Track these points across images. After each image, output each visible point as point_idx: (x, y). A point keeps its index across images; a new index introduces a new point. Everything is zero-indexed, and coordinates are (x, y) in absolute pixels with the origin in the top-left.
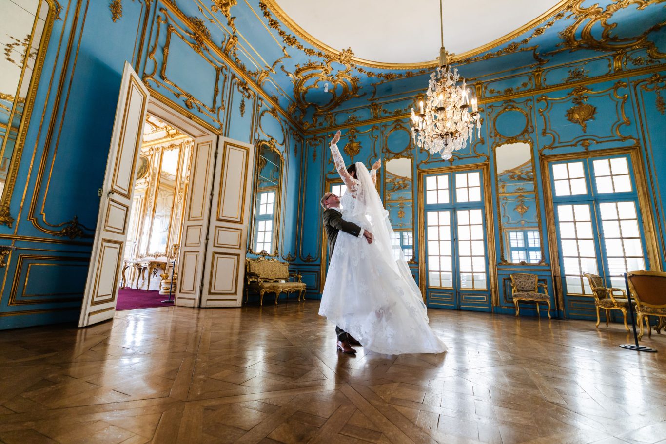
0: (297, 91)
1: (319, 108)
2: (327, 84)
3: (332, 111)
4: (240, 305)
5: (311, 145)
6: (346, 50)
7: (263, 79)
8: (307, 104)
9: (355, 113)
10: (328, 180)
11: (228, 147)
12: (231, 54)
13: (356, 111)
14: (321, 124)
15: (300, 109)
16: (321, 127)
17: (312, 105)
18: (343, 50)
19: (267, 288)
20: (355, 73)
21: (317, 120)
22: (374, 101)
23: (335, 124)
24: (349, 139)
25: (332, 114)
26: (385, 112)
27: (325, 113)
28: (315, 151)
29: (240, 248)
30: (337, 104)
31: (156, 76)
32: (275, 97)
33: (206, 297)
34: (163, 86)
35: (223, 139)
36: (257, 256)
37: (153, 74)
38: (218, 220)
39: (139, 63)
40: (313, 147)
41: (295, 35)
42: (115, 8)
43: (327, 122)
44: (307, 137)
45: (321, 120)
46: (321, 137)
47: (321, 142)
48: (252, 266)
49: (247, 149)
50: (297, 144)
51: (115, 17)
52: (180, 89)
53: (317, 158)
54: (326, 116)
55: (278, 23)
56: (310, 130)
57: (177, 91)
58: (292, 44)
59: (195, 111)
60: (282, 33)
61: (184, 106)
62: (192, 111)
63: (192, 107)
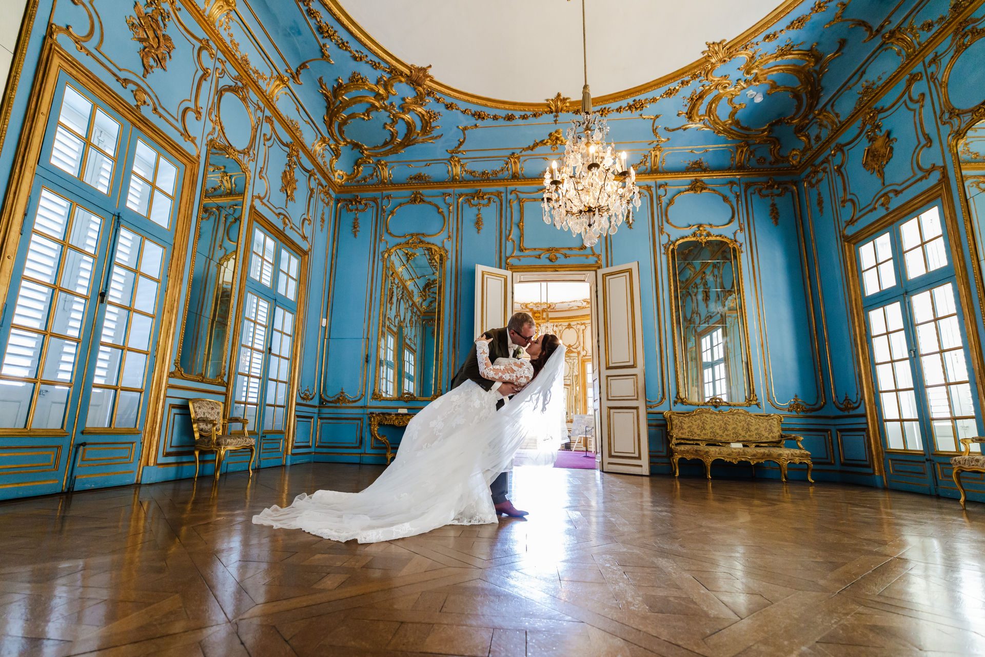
0: (725, 131)
1: (792, 119)
2: (751, 92)
3: (820, 106)
4: (648, 473)
5: (812, 186)
7: (657, 159)
8: (763, 131)
9: (865, 77)
10: (848, 239)
11: (627, 274)
13: (864, 72)
14: (818, 138)
16: (820, 143)
17: (772, 125)
18: (703, 53)
19: (682, 452)
20: (771, 47)
21: (808, 137)
22: (883, 31)
23: (841, 122)
24: (868, 136)
25: (822, 110)
27: (811, 117)
28: (819, 194)
29: (637, 400)
31: (516, 253)
32: (695, 163)
33: (607, 459)
34: (524, 257)
35: (600, 272)
36: (697, 407)
37: (513, 252)
38: (608, 368)
39: (501, 252)
40: (815, 189)
41: (633, 99)
42: (478, 223)
43: (826, 127)
44: (803, 175)
45: (814, 131)
46: (823, 162)
47: (824, 170)
48: (675, 422)
49: (630, 271)
50: (777, 200)
51: (479, 230)
52: (539, 249)
53: (824, 205)
54: (815, 120)
55: (605, 108)
56: (804, 160)
57: (537, 253)
58: (642, 107)
59: (561, 261)
60: (619, 110)
61: (548, 263)
62: (557, 263)
63: (557, 258)
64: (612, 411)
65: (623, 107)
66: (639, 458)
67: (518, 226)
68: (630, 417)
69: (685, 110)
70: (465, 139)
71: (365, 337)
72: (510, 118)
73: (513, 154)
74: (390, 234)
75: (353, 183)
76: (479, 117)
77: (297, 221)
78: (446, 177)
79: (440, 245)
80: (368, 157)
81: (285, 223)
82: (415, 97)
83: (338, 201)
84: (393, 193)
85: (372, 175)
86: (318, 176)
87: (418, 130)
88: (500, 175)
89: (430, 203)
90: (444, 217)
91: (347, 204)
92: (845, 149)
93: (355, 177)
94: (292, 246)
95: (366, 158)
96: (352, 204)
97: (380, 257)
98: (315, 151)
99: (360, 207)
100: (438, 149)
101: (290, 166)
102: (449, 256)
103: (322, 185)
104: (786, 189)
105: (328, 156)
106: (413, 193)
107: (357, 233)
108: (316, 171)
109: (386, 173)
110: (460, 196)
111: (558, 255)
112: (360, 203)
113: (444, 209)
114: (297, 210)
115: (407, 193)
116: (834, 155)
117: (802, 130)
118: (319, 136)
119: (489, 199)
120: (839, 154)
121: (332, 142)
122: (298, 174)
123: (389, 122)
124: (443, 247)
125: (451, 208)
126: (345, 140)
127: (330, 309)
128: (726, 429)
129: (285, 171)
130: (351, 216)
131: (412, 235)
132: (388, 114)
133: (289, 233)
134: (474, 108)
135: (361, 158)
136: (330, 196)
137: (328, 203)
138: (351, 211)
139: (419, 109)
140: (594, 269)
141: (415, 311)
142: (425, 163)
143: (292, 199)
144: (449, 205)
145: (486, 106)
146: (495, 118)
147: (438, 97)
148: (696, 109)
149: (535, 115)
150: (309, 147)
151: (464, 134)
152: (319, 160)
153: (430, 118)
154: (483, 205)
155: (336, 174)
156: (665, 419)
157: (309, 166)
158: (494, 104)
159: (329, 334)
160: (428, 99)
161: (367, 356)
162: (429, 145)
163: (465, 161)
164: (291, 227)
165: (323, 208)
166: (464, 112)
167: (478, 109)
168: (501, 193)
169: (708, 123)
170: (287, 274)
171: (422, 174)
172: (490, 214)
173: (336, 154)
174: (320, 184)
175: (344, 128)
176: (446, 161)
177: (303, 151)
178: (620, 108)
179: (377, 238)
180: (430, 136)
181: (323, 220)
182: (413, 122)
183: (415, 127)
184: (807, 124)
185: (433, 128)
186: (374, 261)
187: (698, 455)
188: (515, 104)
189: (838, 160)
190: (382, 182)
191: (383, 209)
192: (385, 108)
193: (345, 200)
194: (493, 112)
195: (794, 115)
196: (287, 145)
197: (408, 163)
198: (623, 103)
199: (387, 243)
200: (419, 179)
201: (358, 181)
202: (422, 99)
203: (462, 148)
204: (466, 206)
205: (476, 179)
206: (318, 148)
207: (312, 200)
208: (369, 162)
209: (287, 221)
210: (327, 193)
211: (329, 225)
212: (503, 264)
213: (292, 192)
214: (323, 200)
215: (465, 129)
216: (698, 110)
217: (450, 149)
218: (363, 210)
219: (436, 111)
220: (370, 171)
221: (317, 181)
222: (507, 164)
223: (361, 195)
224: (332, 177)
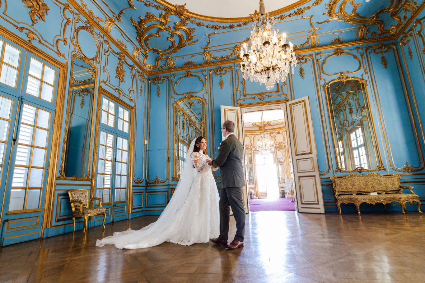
1: (389, 9)
4: (323, 212)
5: (404, 44)
8: (373, 18)
11: (303, 103)
14: (405, 17)
16: (407, 20)
17: (377, 14)
21: (399, 18)
27: (400, 6)
28: (409, 49)
29: (314, 171)
31: (242, 97)
32: (336, 39)
33: (300, 206)
34: (246, 99)
35: (288, 103)
36: (349, 173)
37: (240, 97)
38: (297, 155)
39: (234, 98)
40: (406, 46)
41: (297, 8)
42: (221, 84)
43: (409, 11)
44: (399, 40)
45: (402, 14)
46: (409, 31)
47: (411, 35)
48: (337, 182)
49: (304, 101)
50: (385, 55)
51: (222, 87)
52: (254, 94)
53: (412, 54)
54: (402, 8)
55: (282, 16)
56: (398, 31)
57: (253, 96)
58: (302, 12)
59: (267, 99)
60: (290, 15)
61: (259, 101)
62: (265, 100)
63: (264, 98)
64: (301, 178)
65: (292, 13)
66: (318, 204)
67: (242, 83)
68: (311, 181)
69: (327, 11)
70: (210, 41)
71: (167, 148)
72: (232, 27)
73: (236, 46)
74: (176, 94)
75: (156, 70)
76: (215, 28)
77: (126, 91)
78: (203, 61)
79: (202, 97)
80: (162, 56)
81: (119, 94)
82: (180, 22)
83: (149, 80)
84: (176, 73)
85: (165, 65)
86: (137, 68)
87: (185, 39)
88: (230, 58)
89: (195, 76)
90: (203, 82)
91: (153, 81)
92: (422, 21)
93: (157, 67)
94: (125, 105)
95: (161, 56)
96: (156, 81)
97: (172, 106)
98: (134, 56)
99: (160, 82)
100: (197, 47)
101: (120, 64)
102: (207, 103)
103: (139, 72)
104: (390, 48)
105: (142, 58)
106: (186, 72)
107: (160, 95)
108: (135, 65)
109: (172, 63)
110: (210, 71)
111: (265, 96)
112: (160, 79)
113: (203, 79)
114: (126, 86)
115: (183, 72)
116: (416, 26)
117: (395, 15)
118: (135, 48)
119: (226, 71)
120: (419, 25)
121: (142, 50)
122: (125, 67)
123: (169, 36)
124: (204, 98)
125: (206, 77)
126: (149, 48)
127: (148, 135)
128: (367, 185)
129: (118, 67)
130: (156, 86)
131: (187, 93)
132: (168, 32)
133: (122, 98)
134: (212, 24)
135: (158, 57)
136: (145, 77)
137: (144, 81)
138: (156, 84)
139: (184, 28)
140: (285, 102)
141: (197, 131)
142: (191, 56)
143: (123, 81)
144: (205, 76)
145: (218, 22)
146: (224, 28)
147: (192, 20)
148: (333, 9)
149: (245, 24)
150: (131, 54)
151: (209, 38)
152: (137, 60)
153: (190, 32)
154: (223, 74)
155: (147, 66)
156: (331, 181)
157: (131, 63)
158: (222, 21)
159: (148, 149)
160: (187, 22)
161: (169, 158)
162: (192, 46)
163: (212, 52)
164: (123, 95)
165: (141, 84)
166: (207, 27)
167: (214, 24)
168: (232, 67)
169: (341, 17)
170: (123, 120)
171: (191, 61)
172: (227, 78)
173: (146, 56)
174: (138, 72)
175: (148, 42)
176: (202, 54)
177: (127, 56)
178: (291, 14)
179: (170, 96)
180: (192, 41)
181: (141, 90)
182: (182, 35)
183: (183, 38)
184: (399, 10)
185: (193, 37)
186: (169, 109)
187: (352, 200)
188: (233, 19)
189: (418, 28)
190: (171, 68)
191: (172, 82)
192: (166, 29)
193: (153, 79)
194: (222, 25)
195: (391, 6)
196: (118, 54)
197: (183, 57)
198: (292, 11)
199: (175, 98)
200: (189, 64)
201: (158, 69)
202: (184, 22)
203: (209, 46)
204: (214, 76)
205: (218, 61)
206: (136, 54)
207: (134, 80)
208: (163, 58)
209: (120, 92)
210: (143, 76)
211: (145, 93)
212: (236, 104)
213: (122, 77)
214: (141, 80)
215: (209, 35)
216: (334, 10)
217: (203, 47)
218: (162, 83)
219: (193, 28)
220: (164, 63)
221: (137, 71)
222: (234, 51)
223: (160, 75)
224: (145, 68)
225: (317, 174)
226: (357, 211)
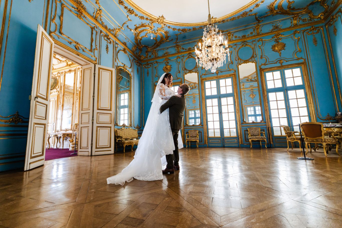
0: (136, 39)
1: (149, 48)
2: (152, 35)
3: (156, 49)
4: (113, 153)
5: (146, 68)
6: (161, 17)
7: (117, 33)
9: (168, 50)
12: (99, 19)
14: (150, 56)
15: (139, 49)
16: (150, 58)
17: (145, 46)
18: (159, 16)
20: (166, 29)
21: (148, 54)
22: (177, 44)
23: (158, 56)
24: (165, 64)
25: (156, 51)
26: (183, 49)
27: (152, 50)
28: (148, 71)
29: (111, 123)
30: (158, 46)
31: (57, 32)
32: (125, 43)
34: (62, 38)
35: (97, 66)
36: (120, 127)
37: (55, 31)
38: (99, 109)
43: (154, 55)
45: (150, 54)
46: (150, 63)
47: (151, 66)
49: (111, 71)
50: (138, 67)
52: (71, 39)
53: (149, 74)
54: (152, 52)
56: (145, 60)
57: (69, 40)
58: (132, 13)
59: (81, 51)
60: (126, 7)
62: (79, 51)
64: (99, 128)
65: (128, 8)
66: (110, 147)
68: (107, 131)
69: (137, 26)
92: (159, 63)
104: (140, 65)
111: (80, 48)
117: (148, 52)
120: (156, 64)
140: (94, 63)
148: (140, 28)
169: (137, 34)
184: (150, 51)
225: (112, 125)
226: (123, 150)
